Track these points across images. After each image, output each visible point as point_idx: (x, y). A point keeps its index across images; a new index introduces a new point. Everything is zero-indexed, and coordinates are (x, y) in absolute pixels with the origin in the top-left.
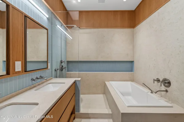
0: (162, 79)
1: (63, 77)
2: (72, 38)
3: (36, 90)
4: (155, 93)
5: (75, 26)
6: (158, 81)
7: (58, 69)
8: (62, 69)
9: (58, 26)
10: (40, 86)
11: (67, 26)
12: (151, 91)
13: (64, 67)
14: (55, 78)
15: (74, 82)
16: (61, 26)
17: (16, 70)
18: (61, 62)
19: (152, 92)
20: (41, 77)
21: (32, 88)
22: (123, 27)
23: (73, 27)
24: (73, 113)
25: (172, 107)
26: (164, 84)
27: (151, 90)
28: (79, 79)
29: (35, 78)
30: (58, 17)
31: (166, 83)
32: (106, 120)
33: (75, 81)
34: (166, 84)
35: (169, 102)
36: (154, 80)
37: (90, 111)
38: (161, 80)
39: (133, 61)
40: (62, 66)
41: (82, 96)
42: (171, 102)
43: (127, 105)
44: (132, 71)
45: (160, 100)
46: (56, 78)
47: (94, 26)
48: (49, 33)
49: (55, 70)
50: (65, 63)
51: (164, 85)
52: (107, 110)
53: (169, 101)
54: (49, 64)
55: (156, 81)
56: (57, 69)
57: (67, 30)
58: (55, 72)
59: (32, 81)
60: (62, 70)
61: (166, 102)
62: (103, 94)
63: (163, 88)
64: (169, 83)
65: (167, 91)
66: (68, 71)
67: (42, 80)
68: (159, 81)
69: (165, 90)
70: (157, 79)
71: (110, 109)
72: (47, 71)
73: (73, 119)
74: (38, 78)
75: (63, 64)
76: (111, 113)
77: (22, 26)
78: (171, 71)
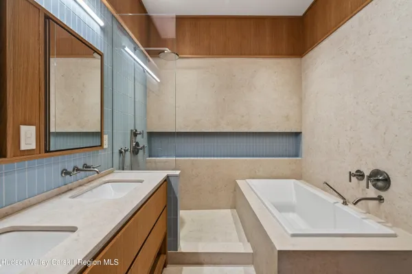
0: (370, 171)
1: (138, 169)
2: (159, 81)
3: (73, 197)
4: (355, 204)
5: (167, 50)
6: (360, 175)
7: (127, 150)
8: (135, 151)
9: (127, 49)
10: (84, 188)
11: (147, 51)
12: (342, 201)
13: (141, 146)
14: (119, 169)
15: (165, 181)
16: (135, 50)
17: (23, 147)
18: (135, 134)
19: (345, 203)
20: (87, 167)
21: (63, 193)
22: (276, 53)
23: (163, 51)
24: (162, 251)
25: (395, 236)
26: (374, 183)
27: (343, 198)
28: (178, 172)
29: (70, 169)
30: (127, 29)
31: (378, 180)
32: (240, 269)
33: (168, 176)
34: (380, 184)
35: (387, 224)
36: (351, 174)
37: (202, 248)
38: (367, 173)
39: (300, 133)
40: (137, 144)
41: (182, 213)
42: (390, 225)
43: (291, 232)
44: (297, 155)
45: (365, 221)
46: (123, 170)
47: (210, 52)
48: (105, 64)
49: (121, 152)
50: (143, 137)
51: (375, 186)
52: (241, 244)
53: (387, 222)
54: (106, 137)
55: (355, 175)
56: (125, 151)
57: (149, 61)
58: (120, 156)
59: (63, 175)
60: (137, 153)
61: (379, 225)
62: (231, 209)
63: (372, 192)
64: (387, 181)
65: (381, 200)
66: (150, 156)
67: (88, 172)
68: (363, 176)
69: (376, 196)
70: (358, 171)
71: (248, 241)
72: (101, 153)
73: (162, 266)
74: (78, 170)
75: (139, 138)
76: (252, 252)
77: (39, 40)
78: (390, 152)
